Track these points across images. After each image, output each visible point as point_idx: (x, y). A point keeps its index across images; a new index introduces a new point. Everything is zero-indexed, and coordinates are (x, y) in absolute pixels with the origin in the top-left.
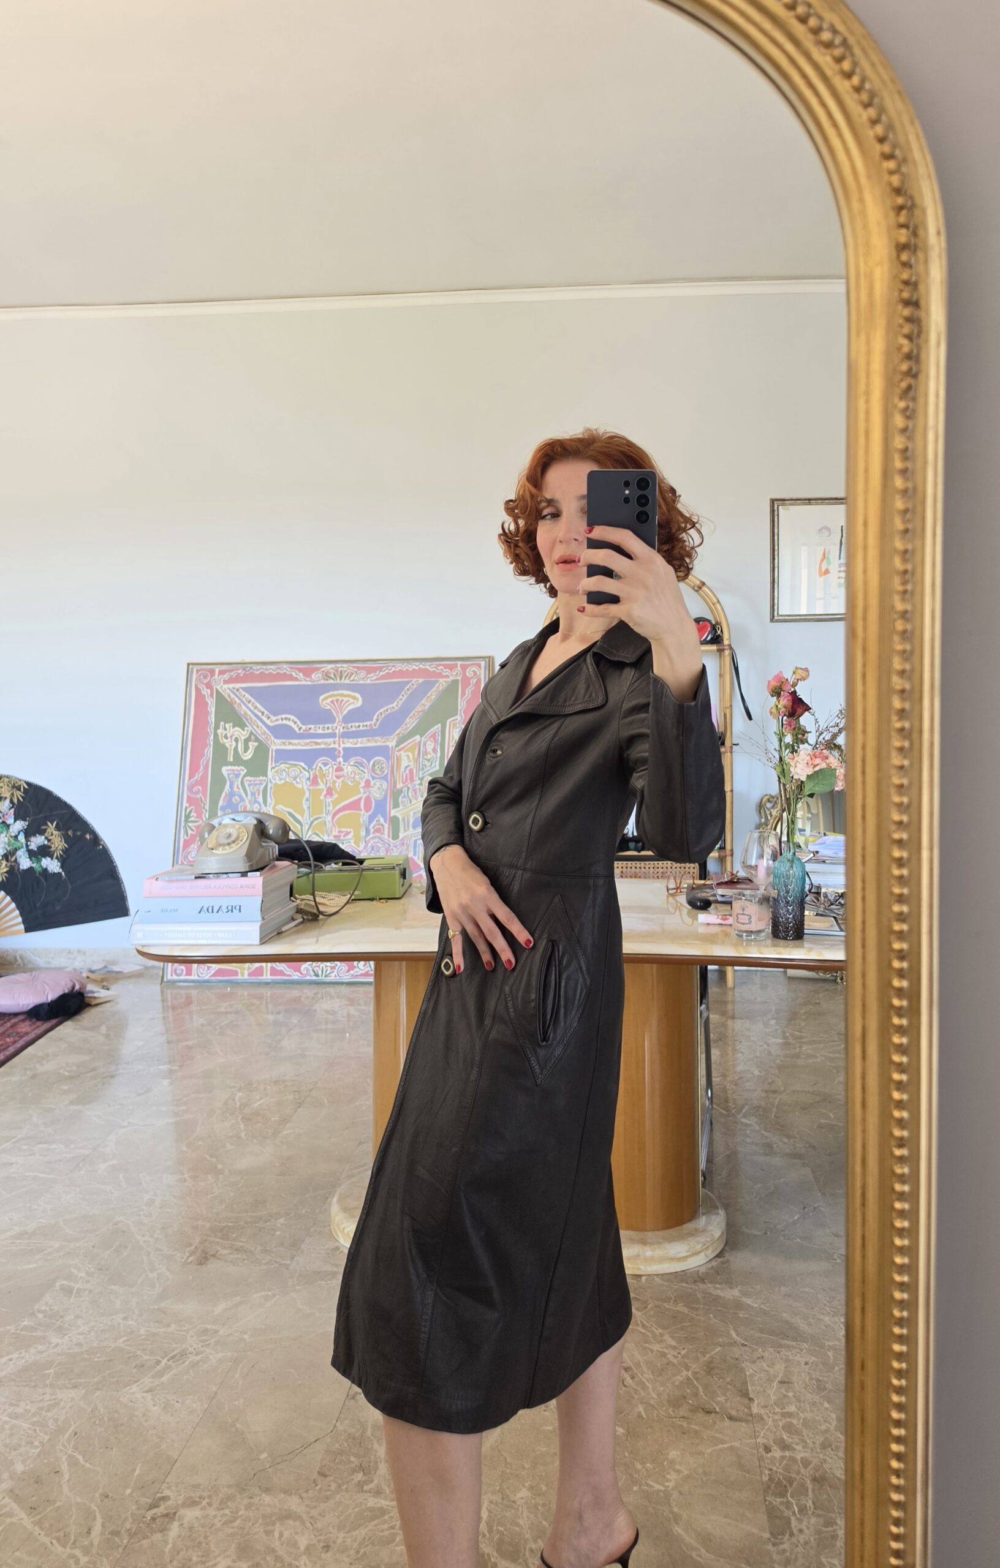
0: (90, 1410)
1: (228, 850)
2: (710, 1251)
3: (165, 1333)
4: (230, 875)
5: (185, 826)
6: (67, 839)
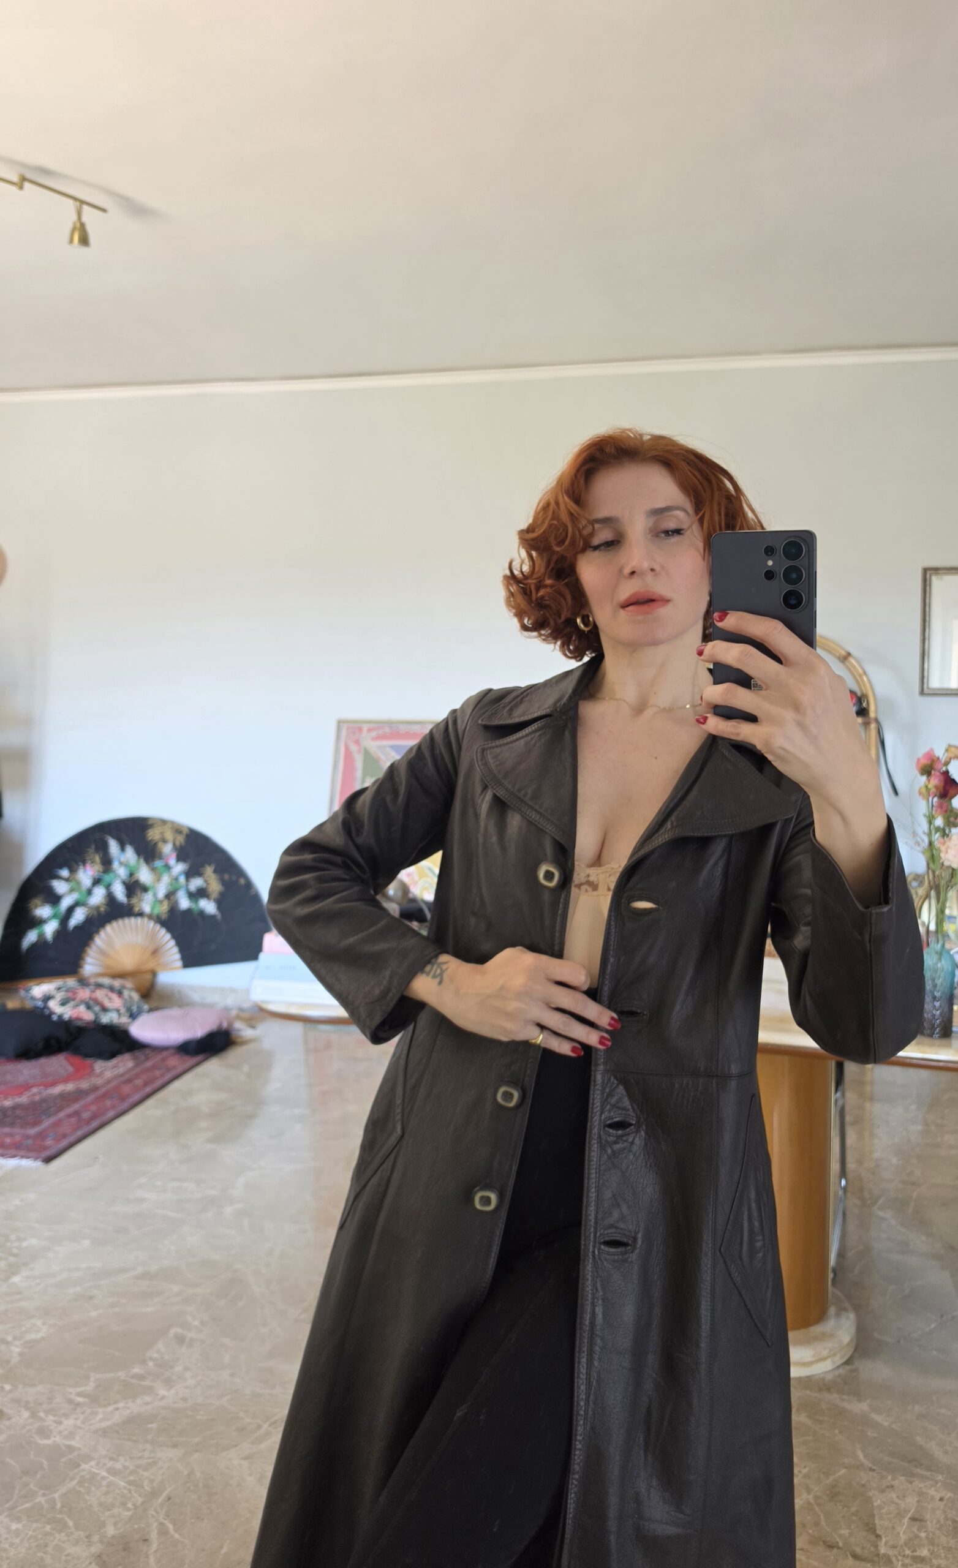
0: (186, 1473)
2: (837, 1358)
6: (223, 882)
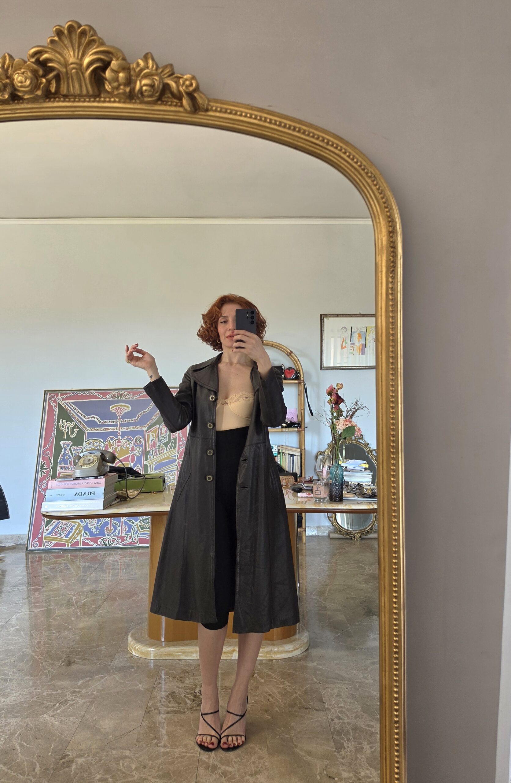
0: (25, 725)
1: (89, 466)
2: (302, 649)
3: (56, 693)
4: (90, 478)
5: (41, 471)
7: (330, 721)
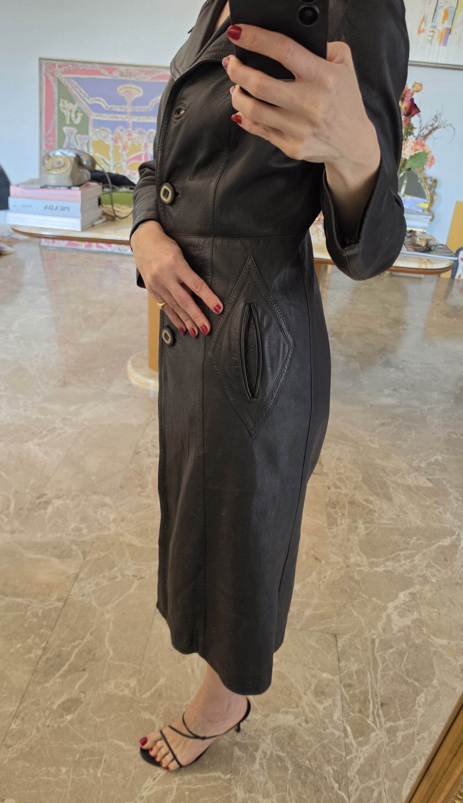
0: (8, 452)
1: (59, 172)
3: (45, 418)
7: (326, 489)
